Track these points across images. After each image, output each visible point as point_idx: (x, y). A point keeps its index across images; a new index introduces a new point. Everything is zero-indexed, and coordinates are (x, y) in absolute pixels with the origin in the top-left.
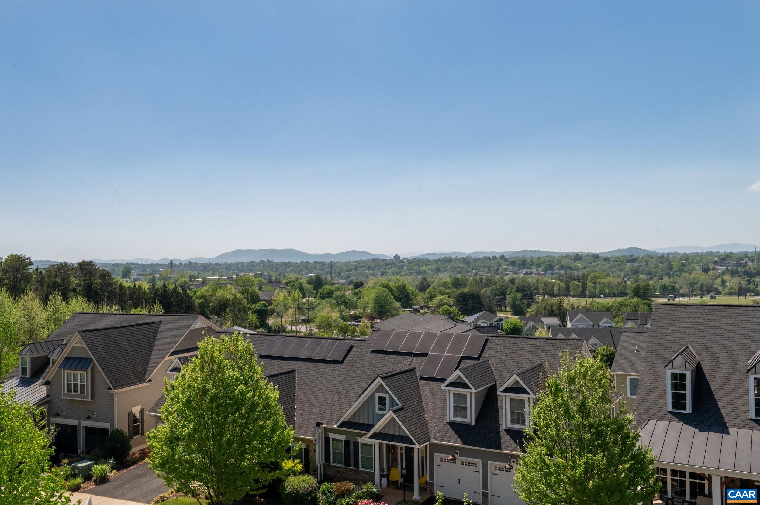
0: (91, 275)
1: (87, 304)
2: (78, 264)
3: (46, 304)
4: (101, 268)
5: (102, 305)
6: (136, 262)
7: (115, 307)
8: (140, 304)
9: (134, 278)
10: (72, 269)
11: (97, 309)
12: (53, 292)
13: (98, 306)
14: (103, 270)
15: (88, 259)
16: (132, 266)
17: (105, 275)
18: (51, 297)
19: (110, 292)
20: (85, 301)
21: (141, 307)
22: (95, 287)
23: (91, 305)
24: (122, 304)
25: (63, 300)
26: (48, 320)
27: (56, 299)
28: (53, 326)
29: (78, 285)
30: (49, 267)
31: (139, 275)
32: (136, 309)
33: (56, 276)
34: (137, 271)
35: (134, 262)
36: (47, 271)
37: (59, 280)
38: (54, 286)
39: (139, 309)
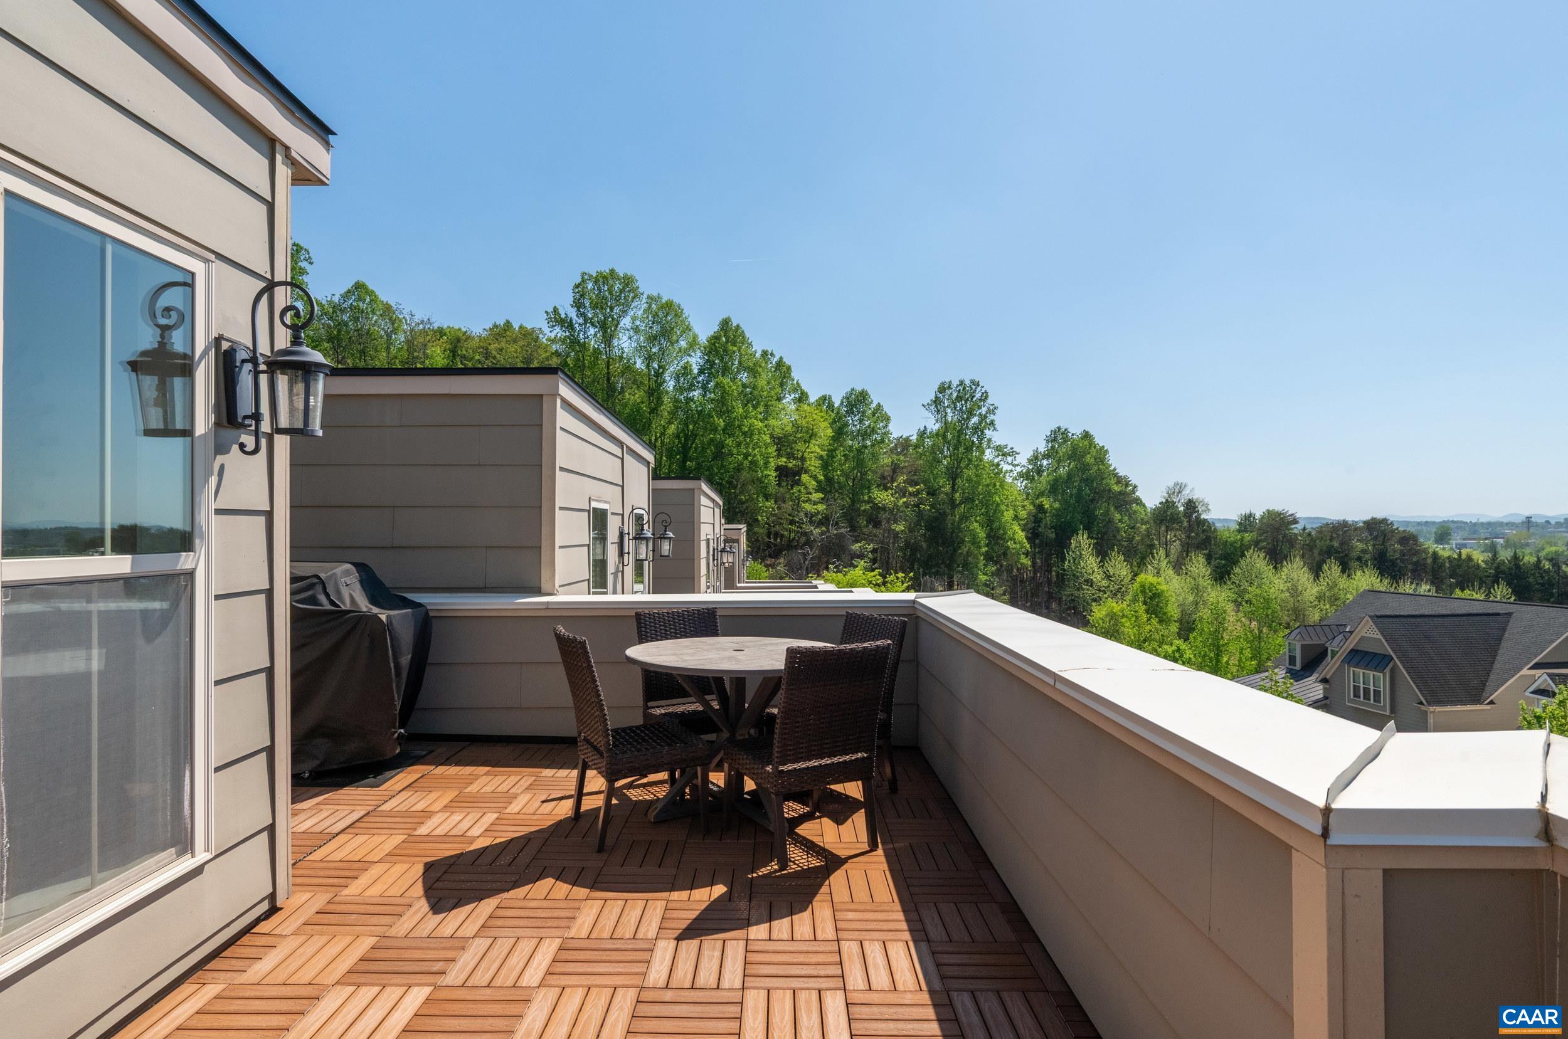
0: (1384, 539)
1: (1379, 580)
2: (1365, 522)
3: (1317, 576)
4: (1401, 529)
5: (1404, 582)
6: (1459, 519)
7: (1424, 588)
8: (1470, 585)
9: (1456, 544)
10: (1356, 529)
11: (1396, 588)
12: (1328, 561)
13: (1397, 583)
14: (1404, 531)
15: (1379, 515)
16: (1452, 526)
17: (1408, 539)
18: (1325, 567)
19: (1416, 564)
20: (1376, 575)
21: (1471, 588)
22: (1390, 555)
23: (1386, 581)
24: (1437, 581)
25: (1343, 571)
26: (1320, 598)
27: (1332, 570)
28: (1328, 606)
29: (1364, 551)
30: (1321, 527)
31: (1464, 539)
32: (1462, 590)
33: (1331, 540)
34: (1461, 533)
35: (1455, 520)
36: (1318, 532)
37: (1336, 544)
38: (1329, 553)
39: (1467, 592)
